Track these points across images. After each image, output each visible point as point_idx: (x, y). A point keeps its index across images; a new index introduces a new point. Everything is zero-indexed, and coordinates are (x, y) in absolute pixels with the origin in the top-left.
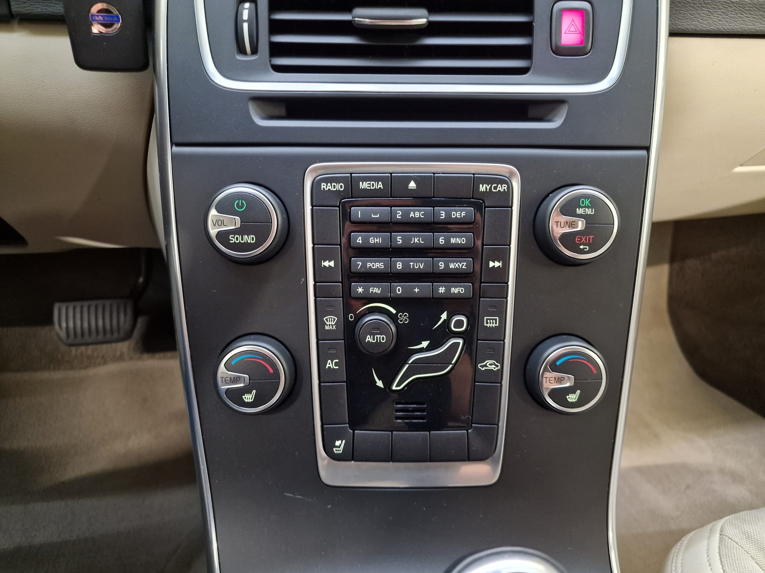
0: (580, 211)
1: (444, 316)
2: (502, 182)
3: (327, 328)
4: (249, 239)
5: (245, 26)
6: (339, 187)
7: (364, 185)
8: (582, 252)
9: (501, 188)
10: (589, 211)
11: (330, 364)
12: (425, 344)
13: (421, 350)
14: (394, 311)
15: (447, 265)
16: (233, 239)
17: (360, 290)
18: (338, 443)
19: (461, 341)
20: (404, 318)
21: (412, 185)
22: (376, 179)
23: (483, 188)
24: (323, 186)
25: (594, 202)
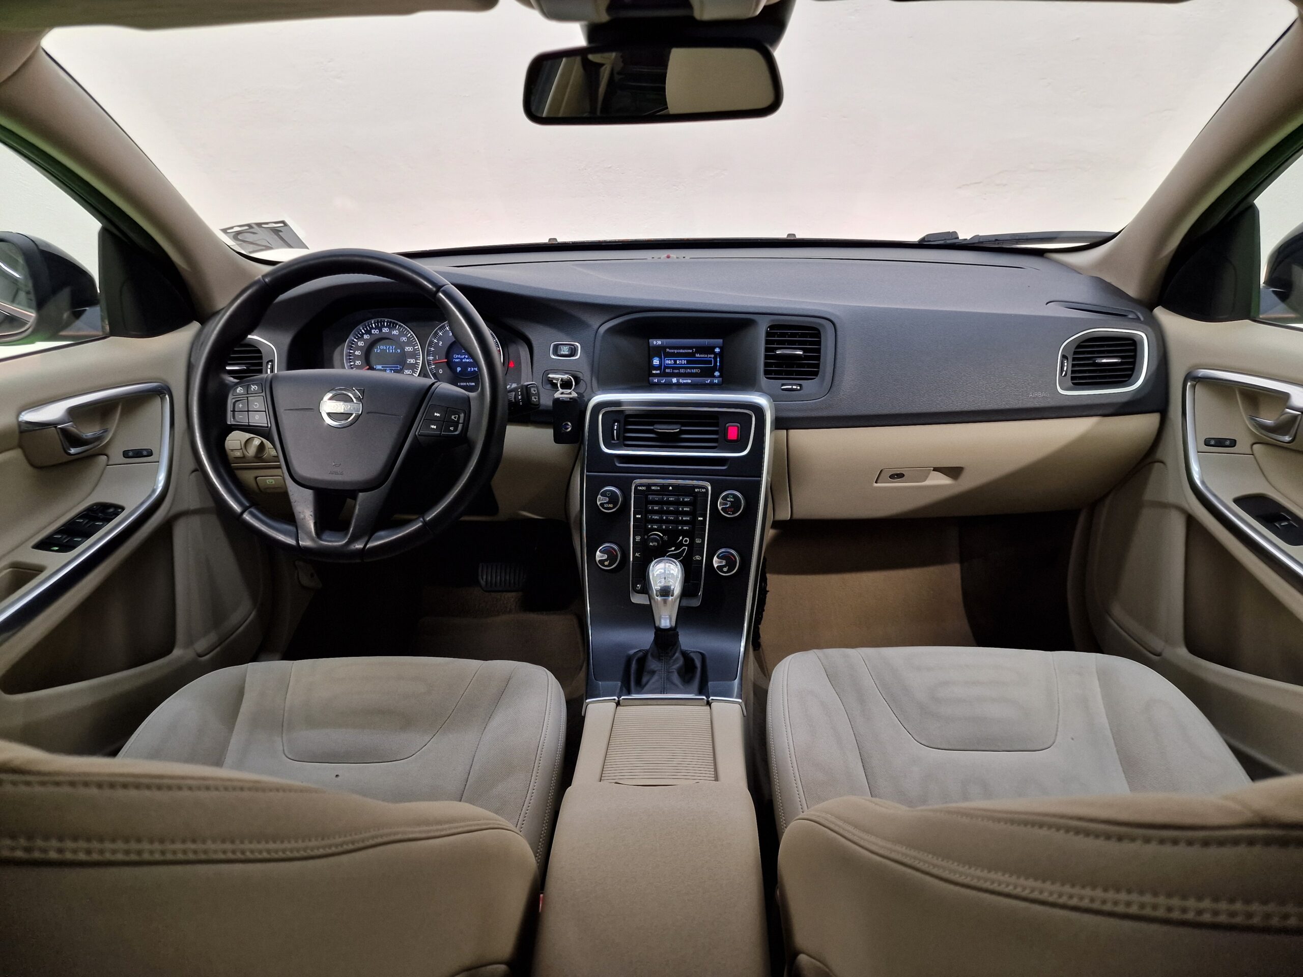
0: (728, 499)
1: (681, 538)
2: (704, 488)
3: (637, 540)
4: (611, 506)
5: (615, 431)
6: (644, 488)
7: (653, 488)
8: (729, 514)
9: (704, 490)
10: (732, 500)
11: (637, 555)
12: (673, 548)
13: (672, 551)
14: (662, 535)
15: (682, 518)
16: (605, 506)
17: (649, 526)
18: (638, 586)
19: (687, 548)
20: (666, 538)
21: (671, 488)
22: (658, 486)
23: (696, 490)
24: (638, 488)
25: (735, 496)
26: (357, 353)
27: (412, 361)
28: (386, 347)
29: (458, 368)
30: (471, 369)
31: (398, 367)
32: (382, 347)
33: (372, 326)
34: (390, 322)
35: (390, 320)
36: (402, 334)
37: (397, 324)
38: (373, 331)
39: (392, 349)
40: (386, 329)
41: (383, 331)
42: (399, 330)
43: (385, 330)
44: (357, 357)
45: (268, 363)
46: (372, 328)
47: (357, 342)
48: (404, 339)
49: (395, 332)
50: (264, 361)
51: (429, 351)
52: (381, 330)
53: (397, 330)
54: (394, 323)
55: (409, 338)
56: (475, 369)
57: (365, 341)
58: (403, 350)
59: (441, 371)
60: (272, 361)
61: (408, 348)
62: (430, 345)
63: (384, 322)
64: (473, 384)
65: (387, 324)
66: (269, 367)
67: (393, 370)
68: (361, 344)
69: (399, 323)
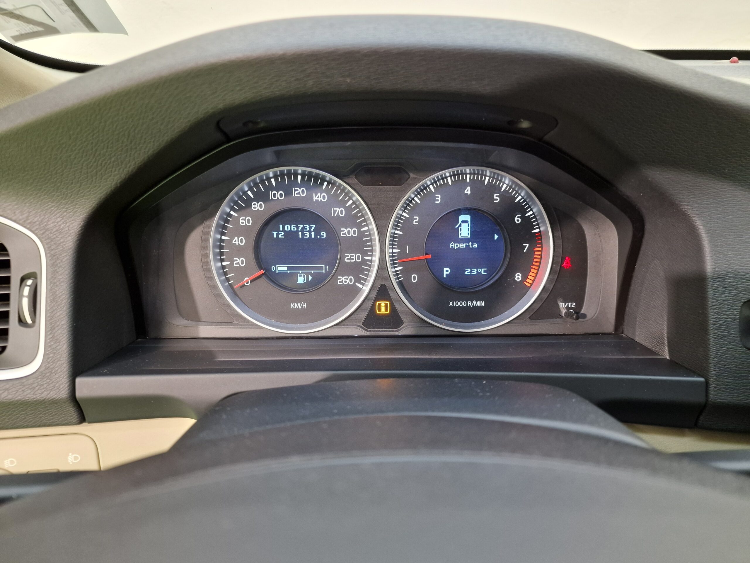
26: (236, 241)
27: (352, 257)
28: (298, 228)
29: (445, 269)
30: (471, 272)
31: (321, 268)
32: (288, 227)
33: (270, 182)
34: (310, 175)
35: (308, 169)
36: (334, 201)
37: (323, 180)
38: (271, 195)
39: (310, 231)
40: (300, 190)
41: (295, 194)
42: (327, 191)
43: (298, 192)
44: (239, 251)
45: (23, 280)
46: (271, 188)
47: (238, 218)
48: (339, 211)
49: (319, 197)
50: (15, 275)
51: (393, 236)
52: (288, 193)
53: (324, 191)
54: (317, 177)
55: (349, 209)
56: (479, 270)
57: (255, 215)
58: (333, 234)
59: (414, 278)
60: (33, 276)
61: (346, 231)
62: (396, 227)
63: (296, 174)
64: (481, 303)
65: (303, 179)
66: (26, 291)
67: (310, 274)
68: (245, 221)
69: (328, 176)
